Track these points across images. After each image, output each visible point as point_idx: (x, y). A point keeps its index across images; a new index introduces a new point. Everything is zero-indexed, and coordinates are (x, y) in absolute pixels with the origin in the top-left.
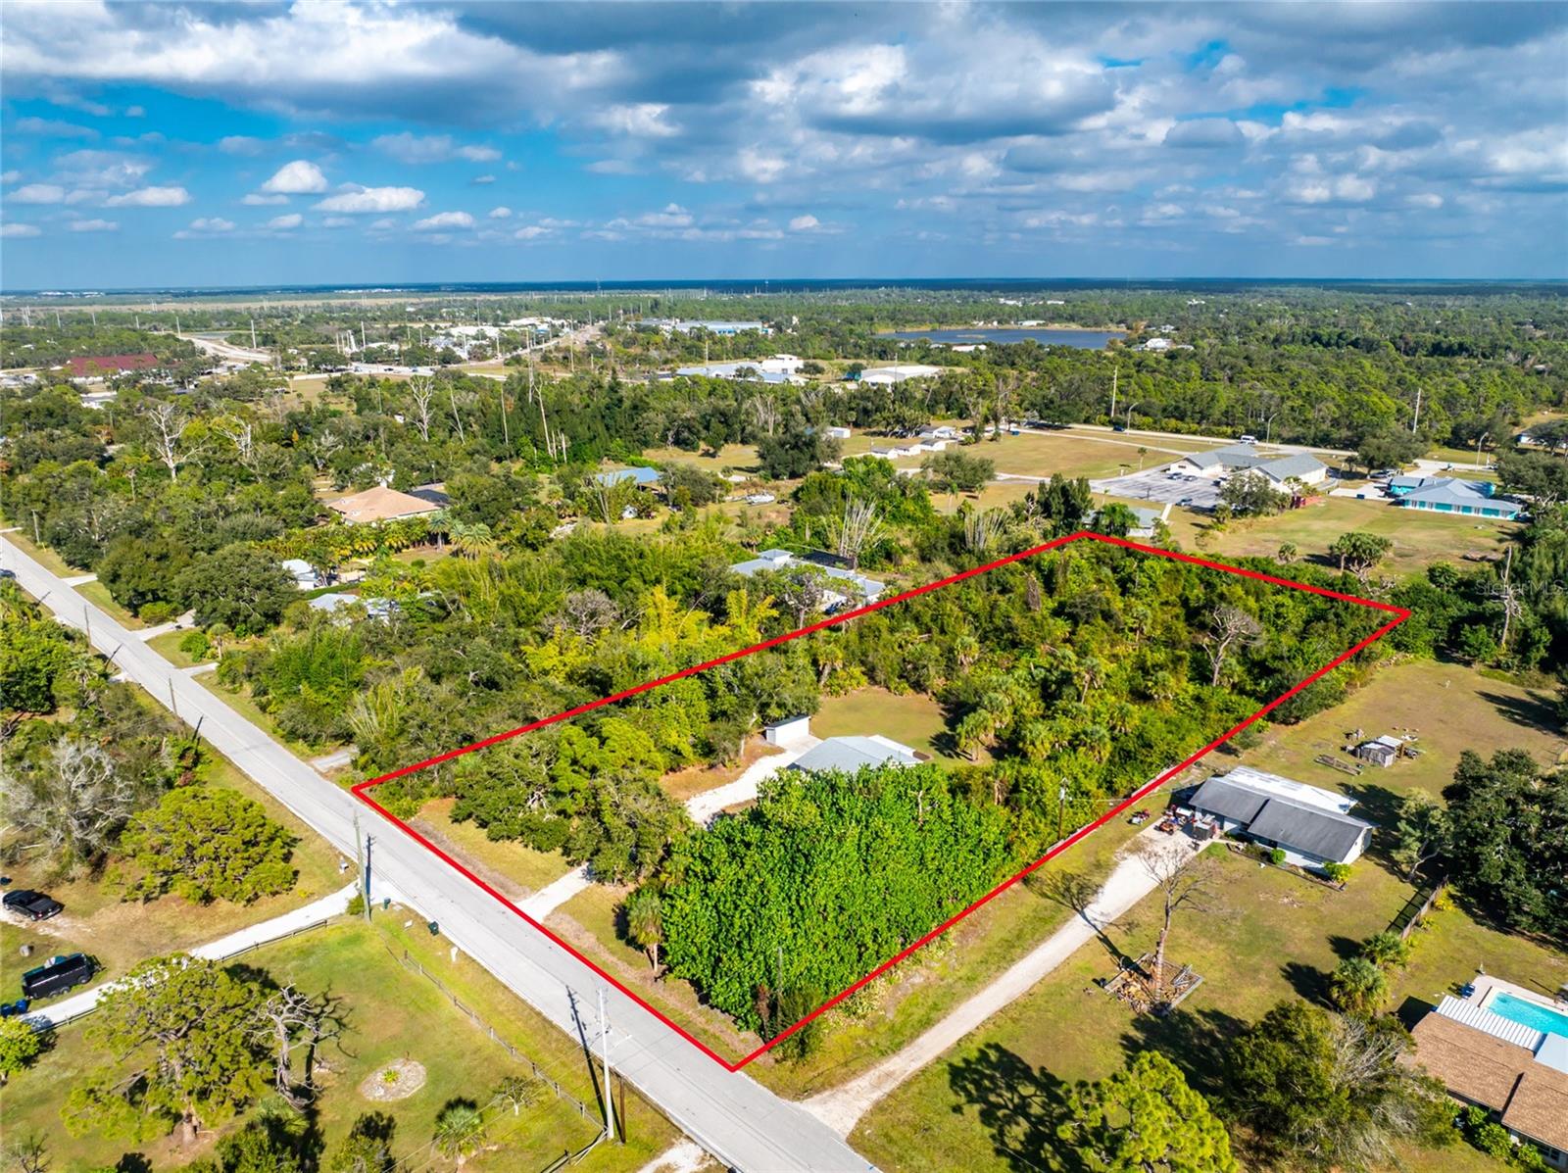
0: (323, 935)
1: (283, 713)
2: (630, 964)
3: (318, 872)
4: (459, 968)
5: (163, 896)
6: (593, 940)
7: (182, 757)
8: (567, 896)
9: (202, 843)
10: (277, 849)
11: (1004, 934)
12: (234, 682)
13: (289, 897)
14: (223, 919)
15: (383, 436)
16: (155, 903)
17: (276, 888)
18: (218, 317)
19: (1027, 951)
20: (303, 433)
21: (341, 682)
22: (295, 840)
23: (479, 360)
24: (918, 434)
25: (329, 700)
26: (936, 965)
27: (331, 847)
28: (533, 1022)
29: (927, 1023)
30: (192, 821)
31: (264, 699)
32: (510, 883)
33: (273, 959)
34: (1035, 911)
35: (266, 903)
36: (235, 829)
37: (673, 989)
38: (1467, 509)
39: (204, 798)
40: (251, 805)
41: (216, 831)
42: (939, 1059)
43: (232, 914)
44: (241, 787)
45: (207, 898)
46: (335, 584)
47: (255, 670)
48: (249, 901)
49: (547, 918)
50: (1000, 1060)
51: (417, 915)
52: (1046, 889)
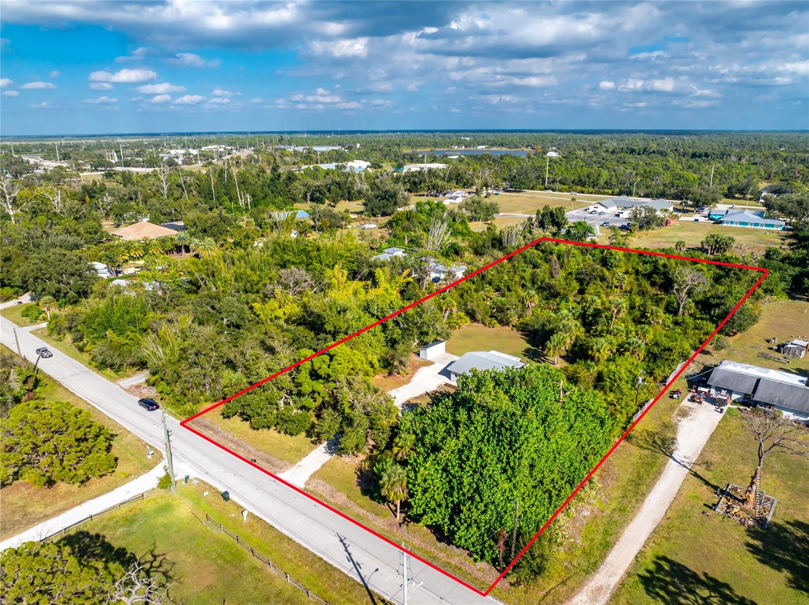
0: (142, 506)
1: (96, 350)
2: (377, 515)
3: (132, 458)
4: (250, 526)
5: (15, 482)
6: (344, 497)
7: (25, 382)
8: (317, 466)
9: (44, 442)
10: (102, 443)
11: (629, 476)
12: (59, 334)
13: (112, 478)
14: (63, 498)
15: (140, 198)
16: (9, 487)
17: (103, 473)
18: (35, 147)
19: (650, 486)
20: (91, 197)
21: (134, 329)
22: (112, 436)
23: (188, 164)
24: (444, 195)
25: (127, 341)
26: (594, 502)
27: (139, 440)
28: (317, 566)
29: (607, 546)
30: (36, 426)
31: (81, 344)
32: (274, 459)
33: (104, 527)
34: (640, 458)
35: (95, 483)
36: (70, 429)
37: (414, 532)
38: (756, 224)
39: (44, 409)
40: (80, 412)
41: (56, 432)
42: (629, 574)
43: (69, 494)
44: (71, 400)
45: (50, 483)
46: (120, 275)
47: (74, 324)
48: (82, 482)
49: (307, 483)
50: (672, 569)
51: (211, 486)
52: (641, 443)
